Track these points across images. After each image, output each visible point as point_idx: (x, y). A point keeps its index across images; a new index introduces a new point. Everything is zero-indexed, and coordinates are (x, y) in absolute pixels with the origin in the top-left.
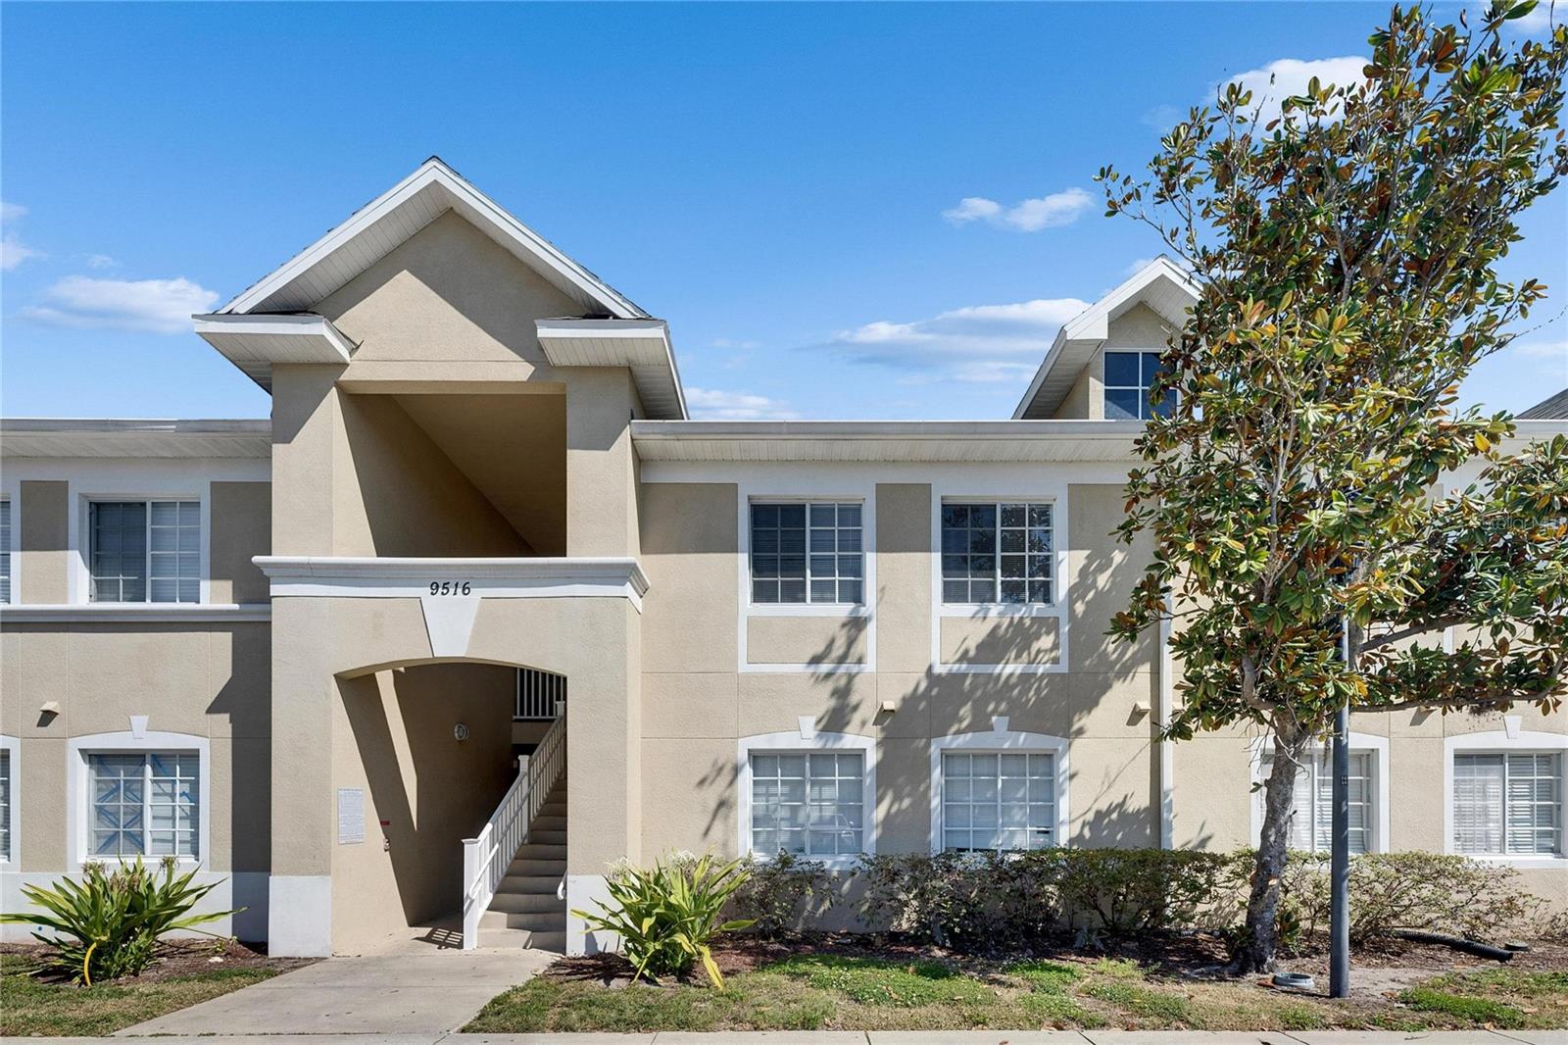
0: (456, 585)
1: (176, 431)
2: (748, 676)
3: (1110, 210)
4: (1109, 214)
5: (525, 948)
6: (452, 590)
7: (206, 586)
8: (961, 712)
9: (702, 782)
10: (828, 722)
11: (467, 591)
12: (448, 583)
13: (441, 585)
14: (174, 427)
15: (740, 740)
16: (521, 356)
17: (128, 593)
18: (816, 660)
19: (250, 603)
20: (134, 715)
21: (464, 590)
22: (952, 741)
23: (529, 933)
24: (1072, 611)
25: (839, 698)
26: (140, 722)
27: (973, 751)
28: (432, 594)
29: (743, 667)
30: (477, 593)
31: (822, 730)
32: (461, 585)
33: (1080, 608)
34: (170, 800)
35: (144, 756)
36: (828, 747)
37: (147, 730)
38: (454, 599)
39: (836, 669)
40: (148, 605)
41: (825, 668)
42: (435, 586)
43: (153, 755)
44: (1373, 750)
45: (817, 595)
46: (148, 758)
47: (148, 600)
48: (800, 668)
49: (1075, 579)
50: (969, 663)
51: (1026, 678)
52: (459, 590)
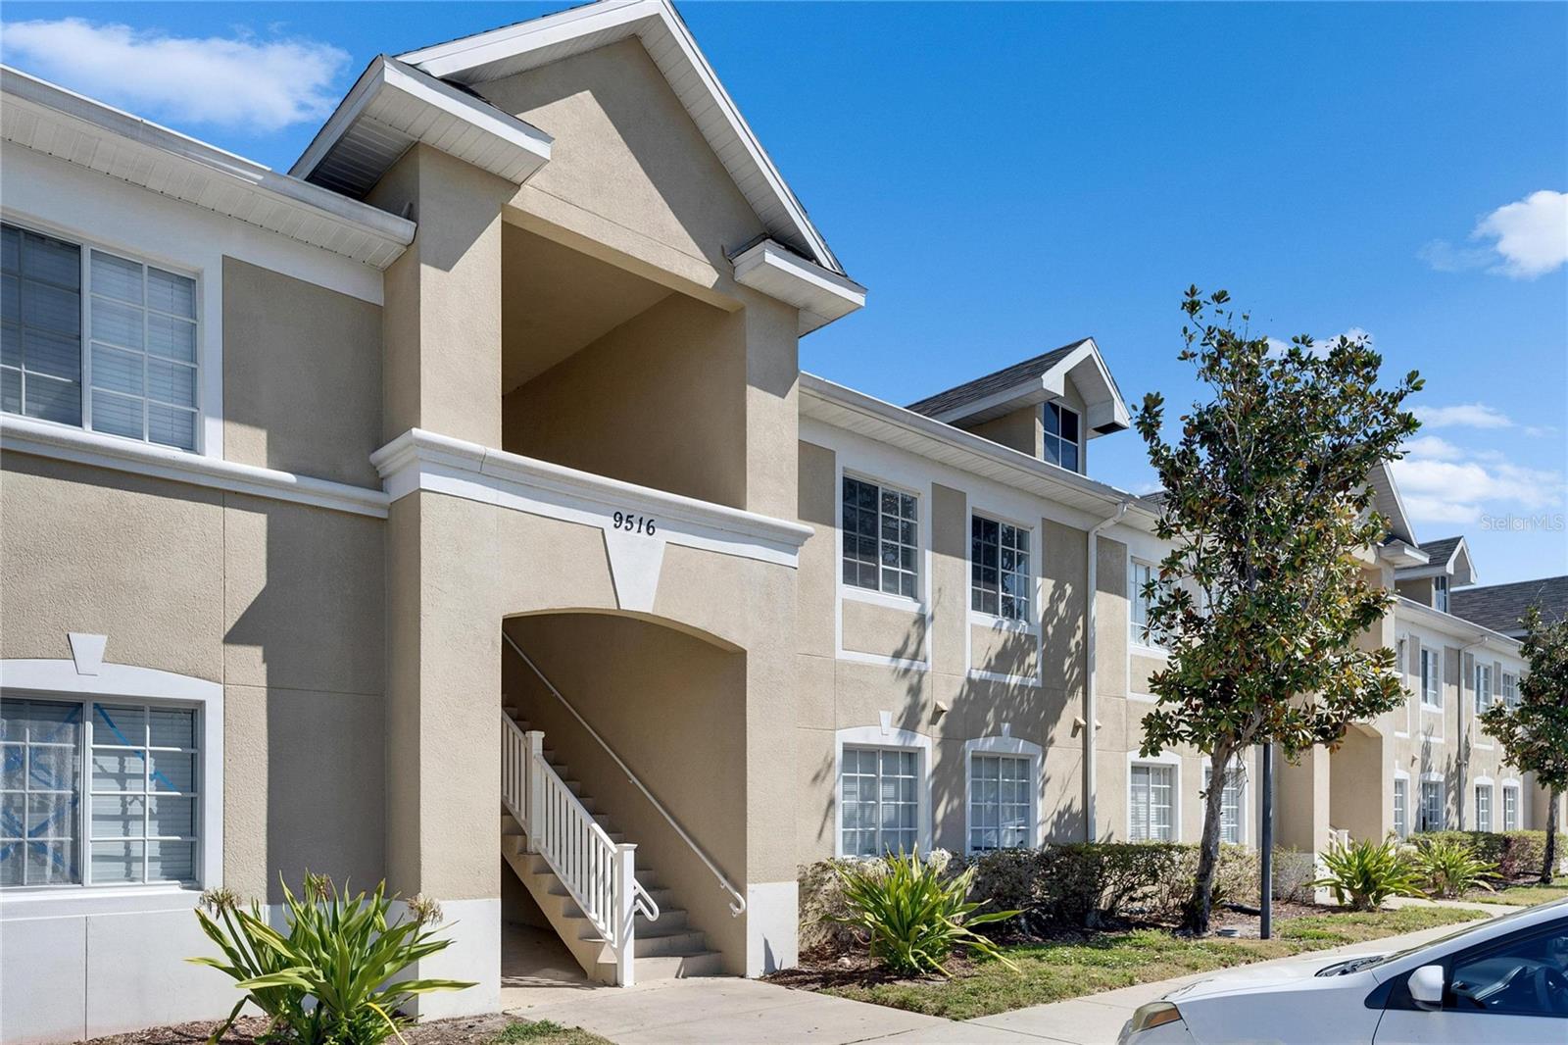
0: (641, 520)
1: (260, 184)
2: (844, 663)
3: (1182, 356)
4: (1180, 358)
5: (677, 977)
6: (636, 526)
7: (213, 429)
8: (988, 717)
9: (816, 778)
10: (906, 719)
11: (651, 531)
12: (632, 516)
13: (625, 517)
14: (260, 178)
15: (837, 732)
16: (707, 256)
17: (38, 402)
18: (897, 655)
19: (311, 476)
20: (79, 631)
21: (648, 529)
22: (984, 743)
23: (681, 959)
24: (1045, 632)
25: (912, 696)
26: (90, 645)
27: (986, 755)
28: (615, 525)
29: (841, 655)
30: (662, 535)
31: (902, 728)
32: (645, 522)
33: (1050, 630)
34: (119, 787)
35: (81, 705)
36: (907, 744)
37: (104, 661)
38: (637, 537)
39: (912, 665)
40: (86, 434)
41: (904, 663)
42: (618, 517)
43: (96, 706)
44: (1173, 765)
45: (888, 585)
46: (89, 710)
47: (88, 426)
48: (885, 661)
49: (1047, 606)
50: (992, 671)
51: (1022, 688)
52: (644, 528)
